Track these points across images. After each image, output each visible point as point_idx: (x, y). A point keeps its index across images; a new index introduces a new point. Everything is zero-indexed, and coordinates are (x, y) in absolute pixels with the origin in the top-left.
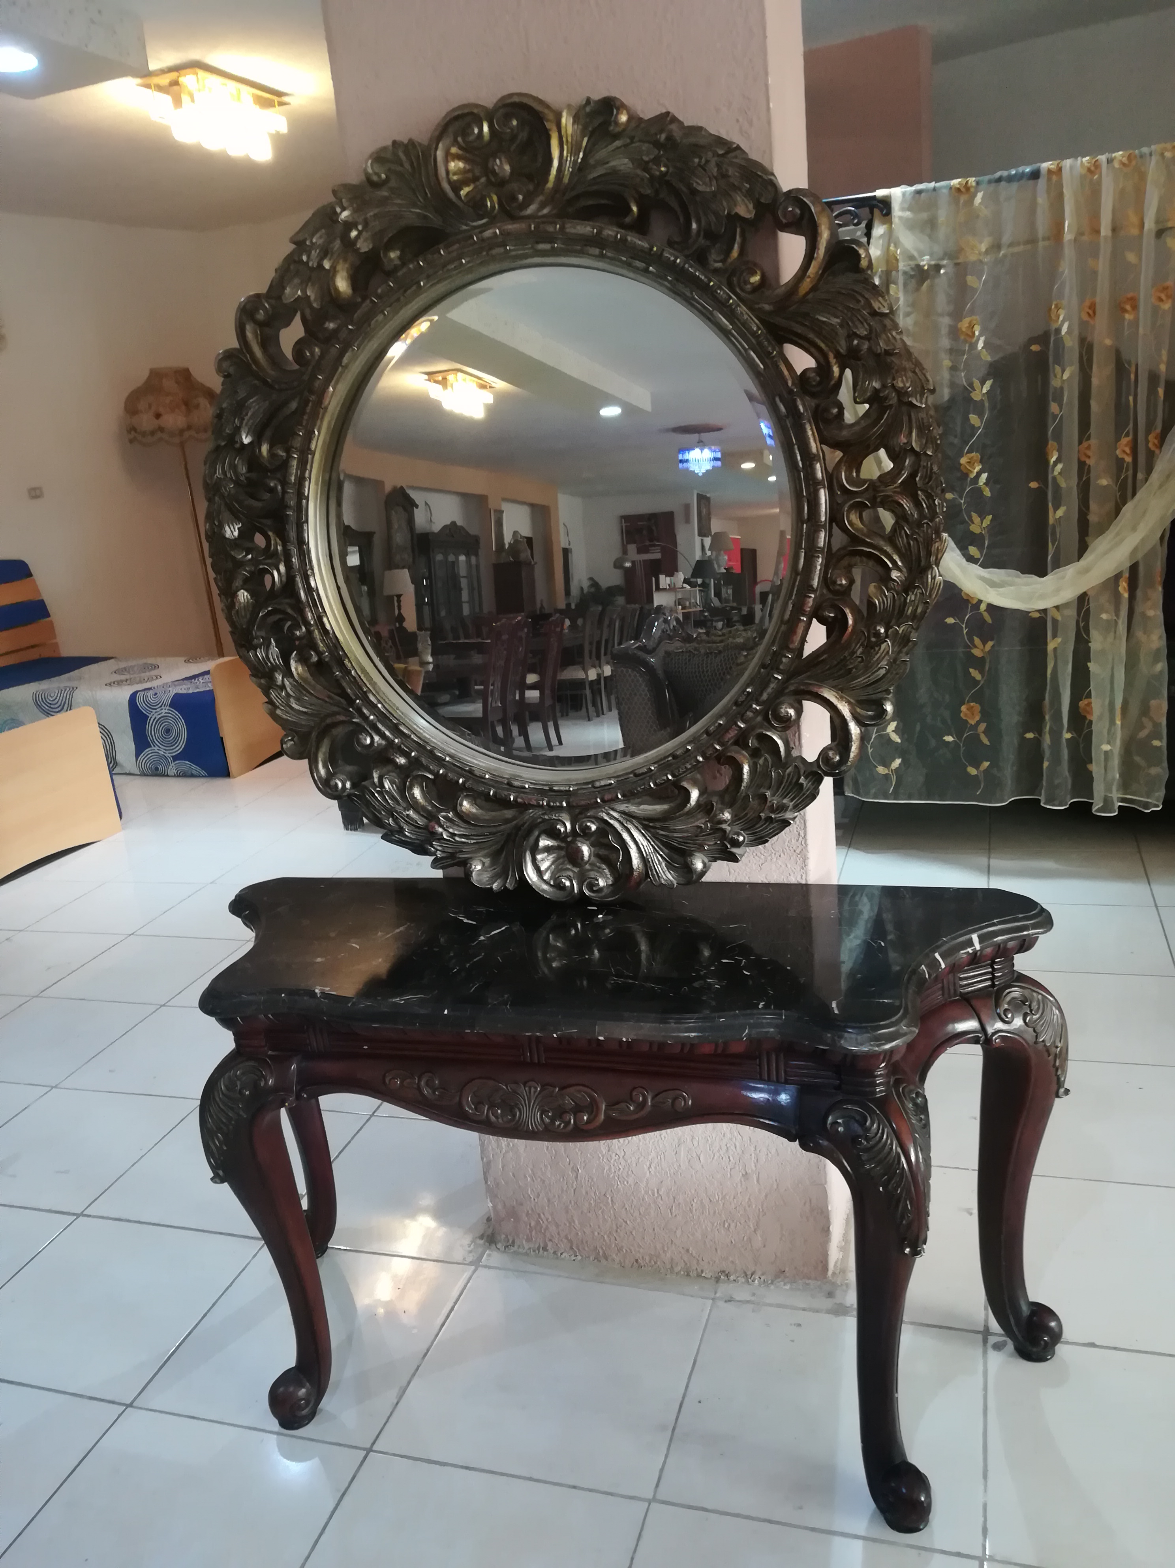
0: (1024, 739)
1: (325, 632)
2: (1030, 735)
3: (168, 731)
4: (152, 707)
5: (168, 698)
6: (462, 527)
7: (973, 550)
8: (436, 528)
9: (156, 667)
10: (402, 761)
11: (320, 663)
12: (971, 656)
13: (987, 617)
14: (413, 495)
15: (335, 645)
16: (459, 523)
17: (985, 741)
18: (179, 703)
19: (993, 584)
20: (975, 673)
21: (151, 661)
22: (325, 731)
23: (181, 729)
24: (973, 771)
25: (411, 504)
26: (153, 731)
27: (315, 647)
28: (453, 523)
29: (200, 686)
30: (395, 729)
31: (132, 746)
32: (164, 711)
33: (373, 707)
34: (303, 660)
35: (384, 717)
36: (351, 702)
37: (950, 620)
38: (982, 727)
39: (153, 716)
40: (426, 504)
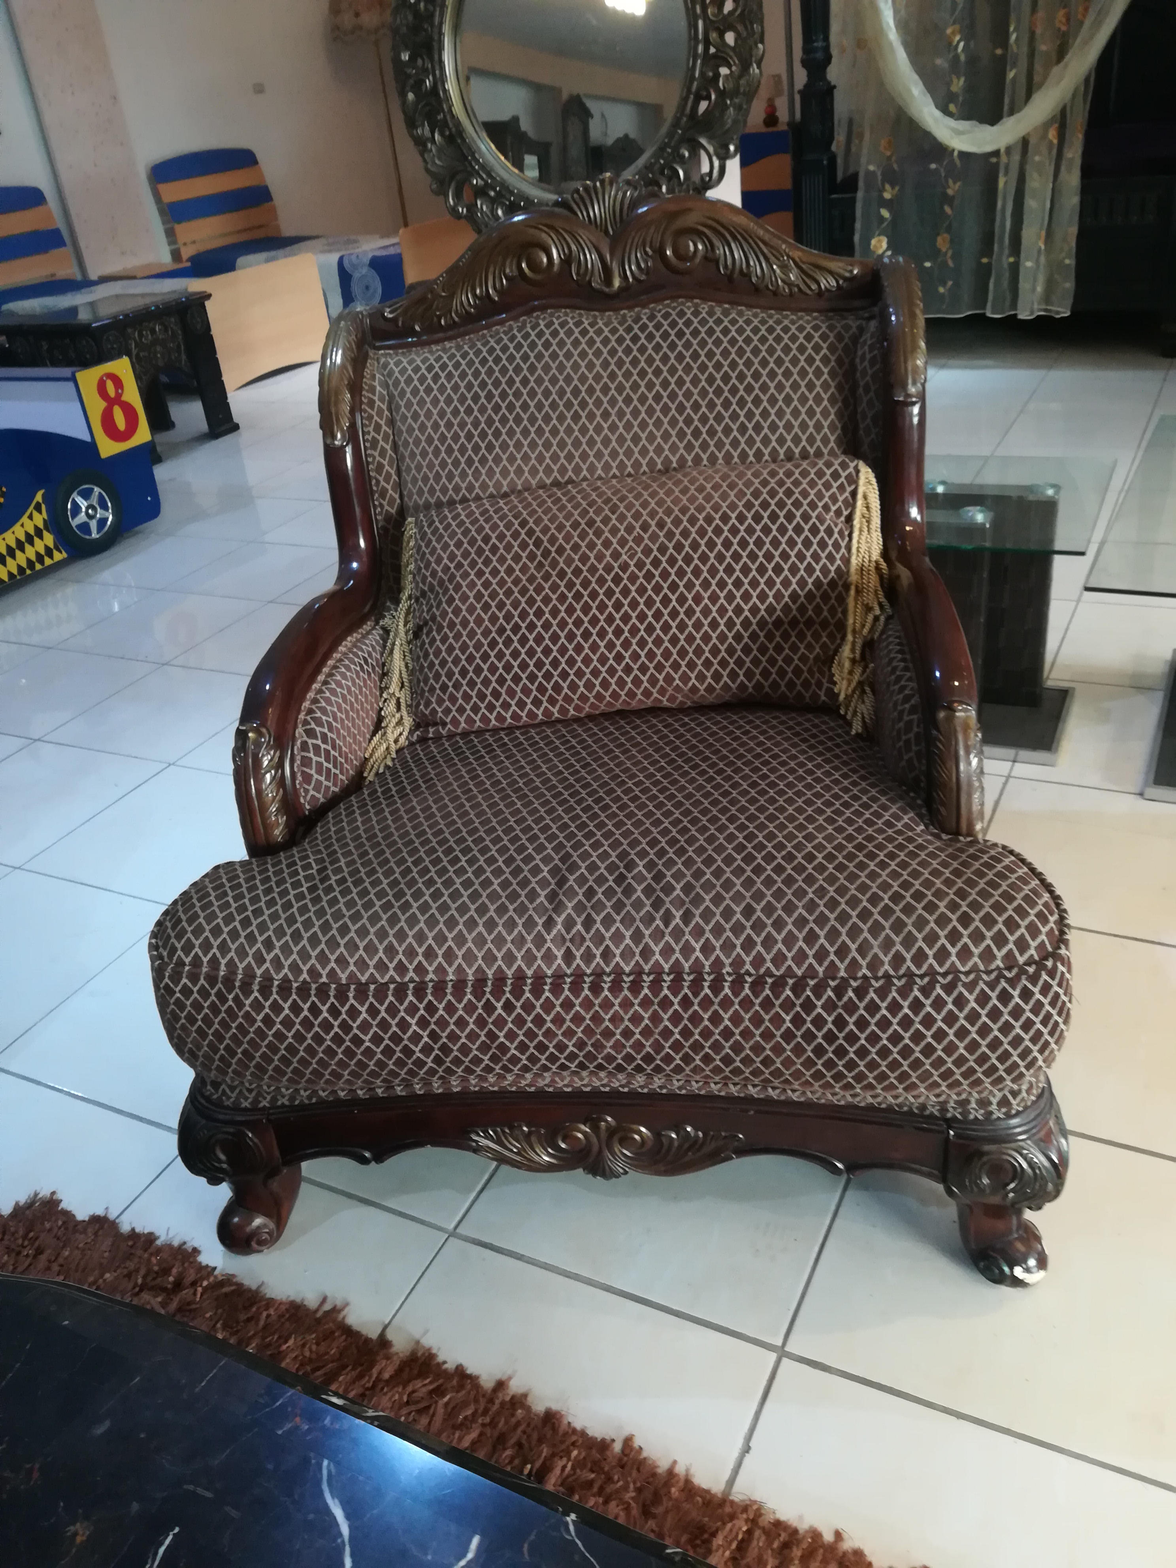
0: (979, 264)
1: (453, 116)
2: (985, 260)
3: (367, 288)
4: (355, 267)
5: (366, 260)
6: (633, 141)
7: (952, 107)
8: (610, 141)
9: (355, 241)
10: (492, 194)
11: (451, 135)
12: (945, 194)
13: (958, 162)
14: (590, 104)
15: (458, 124)
16: (632, 136)
17: (951, 263)
18: (377, 264)
19: (958, 133)
20: (947, 209)
21: (353, 237)
22: (452, 177)
23: (377, 286)
24: (941, 290)
25: (586, 114)
26: (356, 289)
27: (447, 125)
28: (626, 136)
29: (392, 251)
30: (489, 175)
31: (341, 301)
32: (365, 270)
33: (477, 161)
34: (442, 134)
35: (483, 167)
36: (466, 158)
37: (933, 166)
38: (950, 253)
39: (356, 275)
40: (603, 116)
